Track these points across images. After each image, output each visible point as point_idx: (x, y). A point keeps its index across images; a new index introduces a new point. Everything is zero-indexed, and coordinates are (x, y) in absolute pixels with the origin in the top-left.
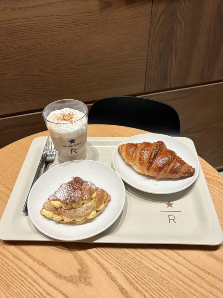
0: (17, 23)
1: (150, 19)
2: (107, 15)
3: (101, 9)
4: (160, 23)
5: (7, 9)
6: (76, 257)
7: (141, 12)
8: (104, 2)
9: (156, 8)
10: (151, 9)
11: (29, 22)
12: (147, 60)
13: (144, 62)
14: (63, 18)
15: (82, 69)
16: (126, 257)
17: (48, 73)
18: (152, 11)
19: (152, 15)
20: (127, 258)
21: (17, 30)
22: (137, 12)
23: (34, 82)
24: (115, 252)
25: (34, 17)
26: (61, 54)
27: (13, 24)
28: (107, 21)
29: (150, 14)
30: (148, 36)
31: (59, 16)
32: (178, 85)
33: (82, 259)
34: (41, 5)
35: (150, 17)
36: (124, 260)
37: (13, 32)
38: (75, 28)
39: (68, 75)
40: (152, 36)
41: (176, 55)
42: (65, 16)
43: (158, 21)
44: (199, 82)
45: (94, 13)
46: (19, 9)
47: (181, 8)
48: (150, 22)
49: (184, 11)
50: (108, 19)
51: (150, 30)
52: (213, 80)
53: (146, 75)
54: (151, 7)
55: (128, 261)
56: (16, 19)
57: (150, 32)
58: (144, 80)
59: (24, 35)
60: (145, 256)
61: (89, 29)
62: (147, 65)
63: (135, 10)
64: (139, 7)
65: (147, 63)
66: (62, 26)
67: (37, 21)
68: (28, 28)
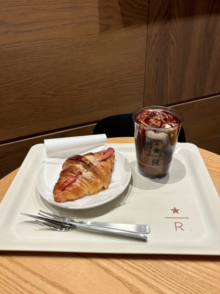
0: (19, 46)
1: (146, 40)
2: (107, 37)
3: (101, 32)
4: (155, 43)
5: (9, 33)
6: (131, 289)
7: (138, 33)
8: (103, 25)
9: (151, 29)
10: (147, 30)
11: (32, 45)
12: (145, 78)
13: (142, 81)
14: (64, 41)
15: (83, 90)
16: (192, 282)
17: (49, 95)
18: (147, 33)
19: (148, 36)
20: (194, 282)
21: (19, 54)
22: (134, 34)
23: (36, 104)
24: (178, 277)
25: (36, 41)
26: (62, 76)
27: (15, 48)
28: (107, 43)
29: (146, 36)
30: (145, 55)
31: (61, 38)
32: (174, 102)
33: (140, 292)
34: (43, 28)
35: (146, 38)
36: (192, 286)
37: (16, 55)
38: (76, 50)
39: (70, 96)
40: (148, 55)
41: (171, 73)
42: (66, 38)
43: (154, 42)
44: (192, 98)
45: (94, 36)
46: (21, 32)
47: (173, 29)
48: (146, 43)
49: (176, 32)
50: (108, 41)
51: (146, 51)
52: (205, 95)
53: (144, 93)
54: (147, 28)
55: (196, 286)
56: (19, 42)
57: (146, 52)
58: (142, 99)
59: (26, 58)
60: (214, 277)
61: (90, 51)
62: (145, 83)
63: (132, 32)
64: (136, 29)
65: (145, 81)
66: (64, 49)
67: (40, 44)
68: (30, 51)
